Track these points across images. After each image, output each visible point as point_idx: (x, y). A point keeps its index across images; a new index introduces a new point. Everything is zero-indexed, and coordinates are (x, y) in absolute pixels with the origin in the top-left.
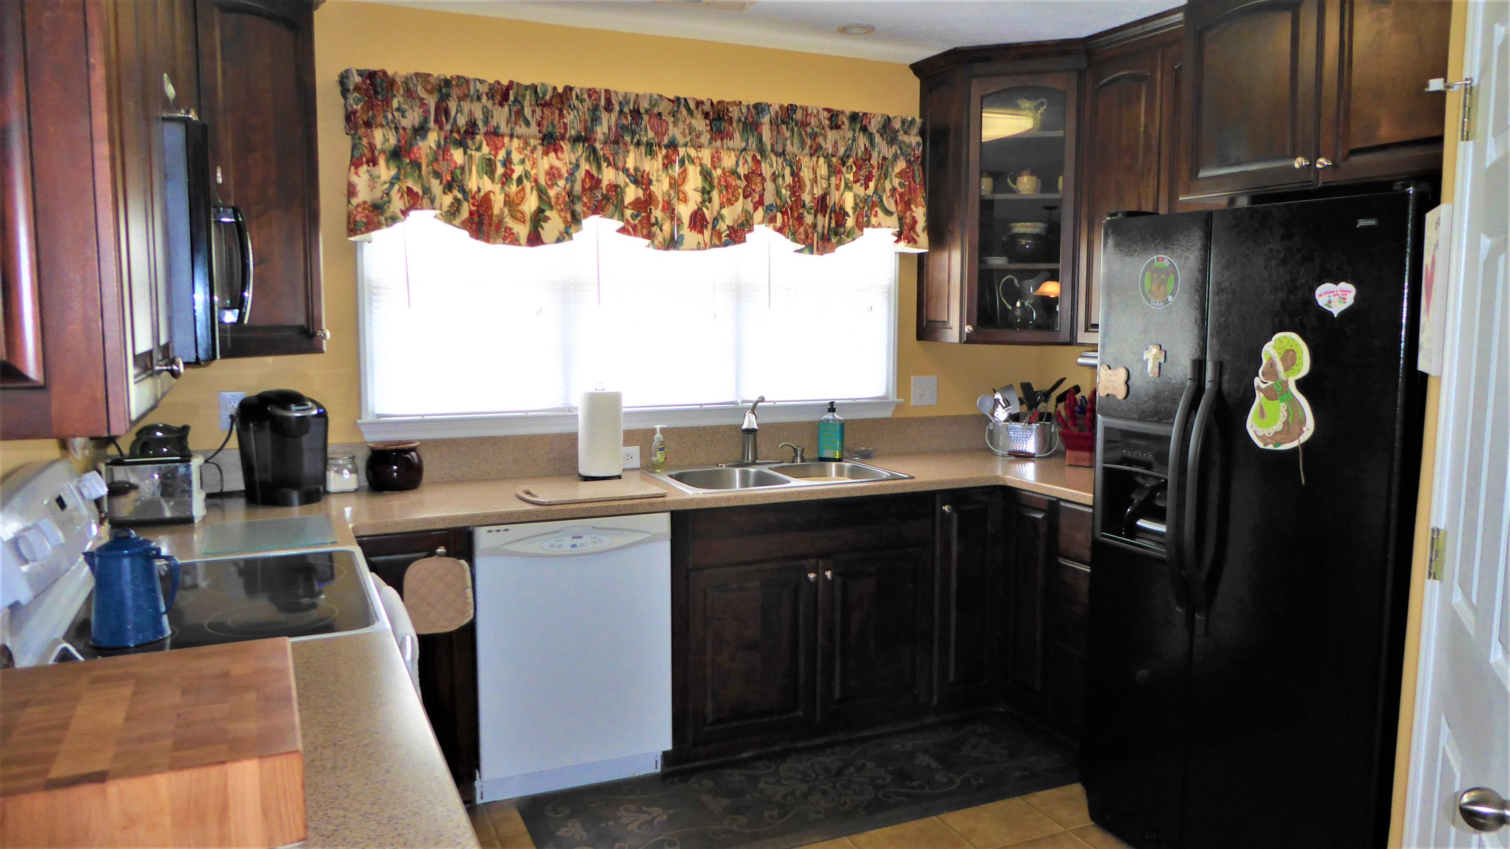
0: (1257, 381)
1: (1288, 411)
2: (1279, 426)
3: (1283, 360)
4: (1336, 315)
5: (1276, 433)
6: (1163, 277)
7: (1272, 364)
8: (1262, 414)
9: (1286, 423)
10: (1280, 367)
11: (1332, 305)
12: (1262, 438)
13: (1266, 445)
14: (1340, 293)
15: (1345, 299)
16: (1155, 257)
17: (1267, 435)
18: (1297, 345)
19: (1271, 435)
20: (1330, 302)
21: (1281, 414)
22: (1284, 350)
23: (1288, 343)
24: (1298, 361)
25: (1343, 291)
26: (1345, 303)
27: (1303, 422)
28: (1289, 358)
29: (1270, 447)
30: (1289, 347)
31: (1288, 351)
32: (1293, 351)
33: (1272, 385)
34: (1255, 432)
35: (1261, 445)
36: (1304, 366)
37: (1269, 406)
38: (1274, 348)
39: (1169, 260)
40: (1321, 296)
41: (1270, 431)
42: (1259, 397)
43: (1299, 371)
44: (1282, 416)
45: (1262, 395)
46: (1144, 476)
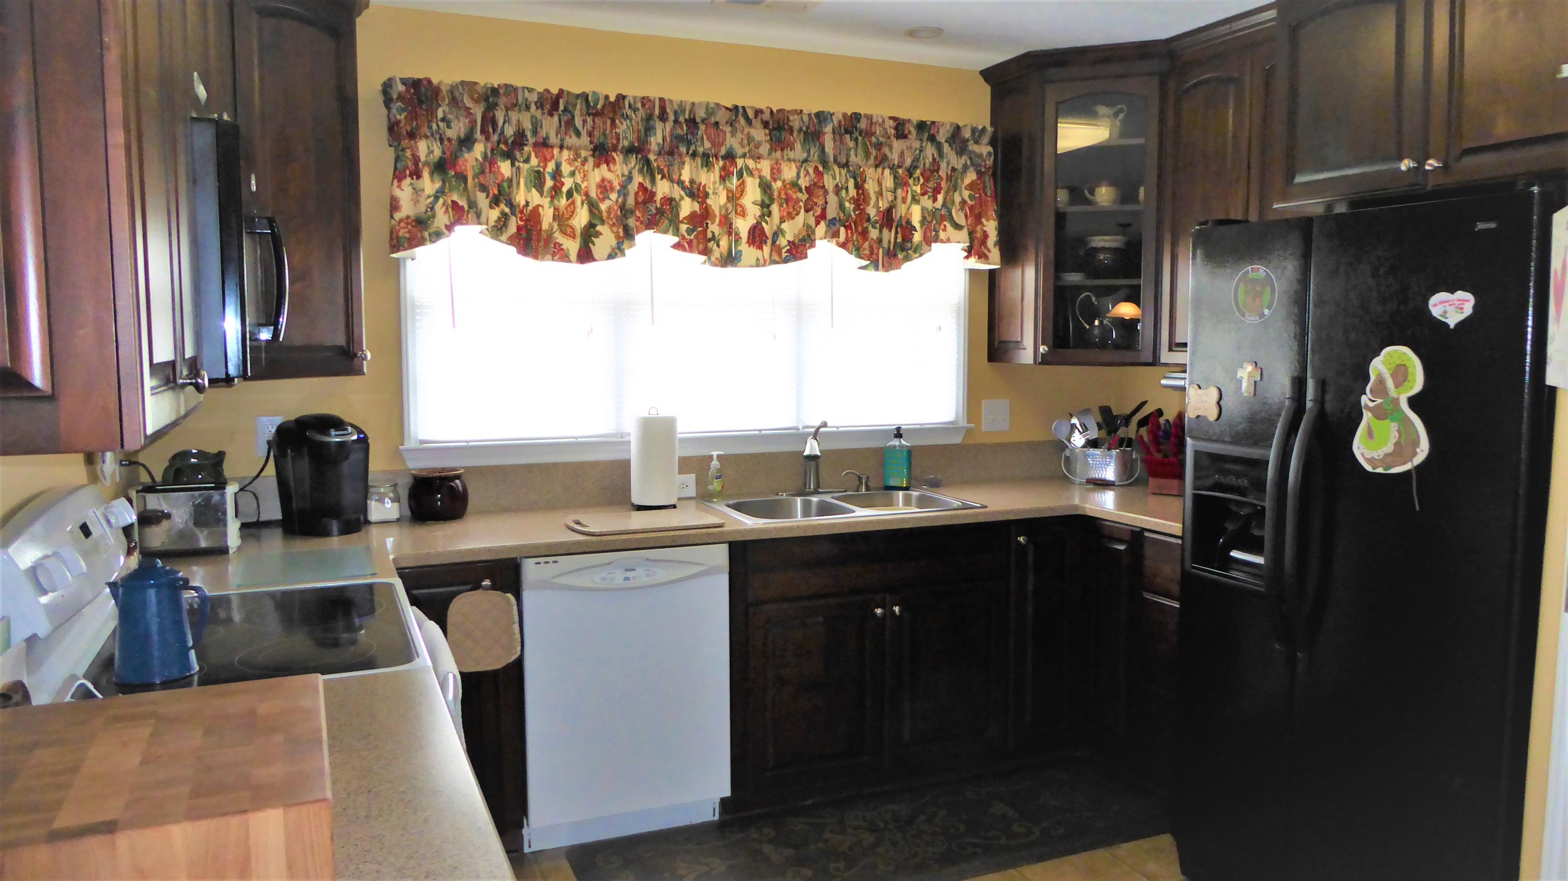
0: (1364, 399)
1: (1399, 431)
2: (1389, 448)
3: (1394, 376)
4: (1452, 326)
5: (1386, 455)
6: (1258, 288)
8: (1370, 434)
9: (1397, 444)
10: (1390, 383)
11: (1447, 315)
12: (1370, 461)
13: (1374, 468)
14: (1457, 303)
15: (1462, 308)
16: (1249, 268)
17: (1376, 457)
18: (1408, 360)
19: (1381, 457)
20: (1445, 312)
21: (1392, 435)
22: (1394, 365)
23: (1400, 358)
24: (1410, 378)
25: (1459, 300)
26: (1462, 313)
27: (1416, 443)
28: (1400, 374)
29: (1380, 470)
30: (1400, 362)
31: (1399, 366)
32: (1404, 366)
33: (1381, 403)
34: (1363, 455)
35: (1369, 468)
36: (1417, 382)
37: (1377, 425)
38: (1384, 363)
39: (1265, 271)
40: (1435, 305)
41: (1379, 453)
42: (1367, 416)
43: (1411, 388)
44: (1393, 437)
45: (1370, 414)
46: (1239, 503)
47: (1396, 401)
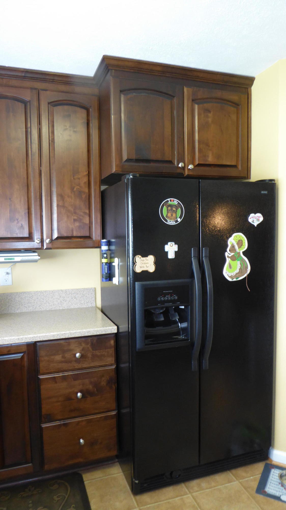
0: (226, 254)
1: (241, 264)
2: (238, 271)
3: (238, 244)
4: (256, 226)
5: (236, 274)
6: (174, 209)
7: (233, 246)
8: (230, 266)
9: (240, 269)
10: (236, 247)
11: (254, 222)
12: (231, 277)
13: (232, 279)
14: (257, 218)
15: (259, 220)
16: (169, 199)
17: (233, 275)
18: (243, 238)
19: (235, 275)
20: (253, 221)
21: (238, 266)
22: (238, 240)
23: (239, 237)
24: (243, 244)
25: (258, 217)
26: (259, 221)
27: (247, 268)
28: (240, 243)
29: (235, 280)
30: (240, 239)
31: (239, 241)
32: (242, 240)
33: (234, 255)
34: (228, 275)
35: (230, 280)
36: (245, 246)
37: (233, 263)
38: (234, 239)
39: (177, 201)
40: (250, 218)
41: (234, 273)
42: (228, 260)
43: (244, 248)
44: (239, 266)
45: (230, 259)
47: (239, 253)
